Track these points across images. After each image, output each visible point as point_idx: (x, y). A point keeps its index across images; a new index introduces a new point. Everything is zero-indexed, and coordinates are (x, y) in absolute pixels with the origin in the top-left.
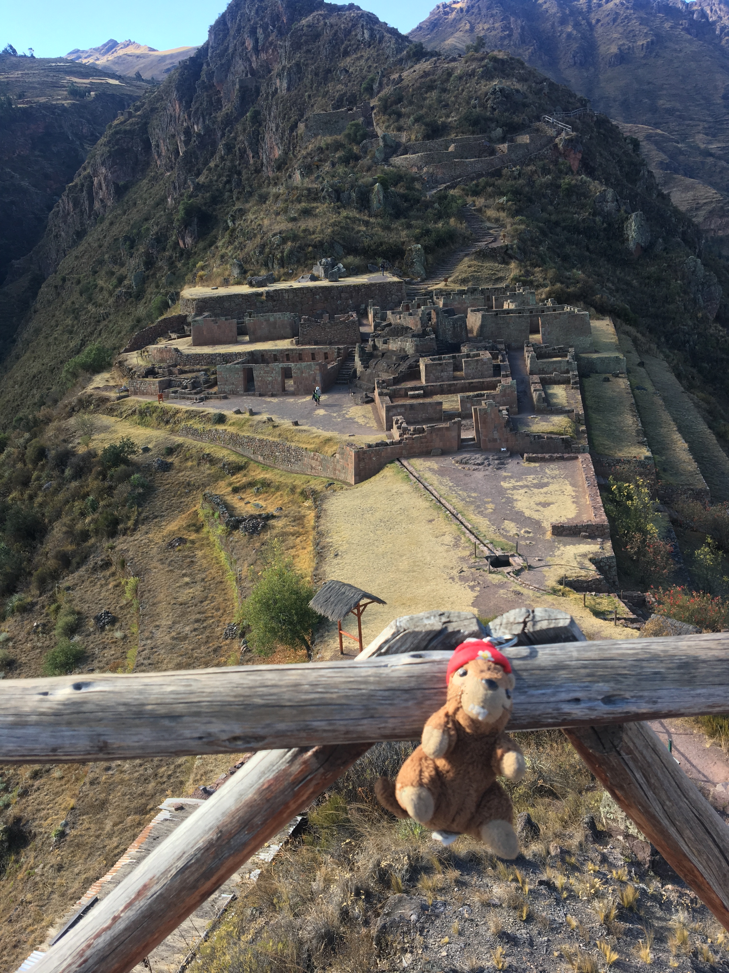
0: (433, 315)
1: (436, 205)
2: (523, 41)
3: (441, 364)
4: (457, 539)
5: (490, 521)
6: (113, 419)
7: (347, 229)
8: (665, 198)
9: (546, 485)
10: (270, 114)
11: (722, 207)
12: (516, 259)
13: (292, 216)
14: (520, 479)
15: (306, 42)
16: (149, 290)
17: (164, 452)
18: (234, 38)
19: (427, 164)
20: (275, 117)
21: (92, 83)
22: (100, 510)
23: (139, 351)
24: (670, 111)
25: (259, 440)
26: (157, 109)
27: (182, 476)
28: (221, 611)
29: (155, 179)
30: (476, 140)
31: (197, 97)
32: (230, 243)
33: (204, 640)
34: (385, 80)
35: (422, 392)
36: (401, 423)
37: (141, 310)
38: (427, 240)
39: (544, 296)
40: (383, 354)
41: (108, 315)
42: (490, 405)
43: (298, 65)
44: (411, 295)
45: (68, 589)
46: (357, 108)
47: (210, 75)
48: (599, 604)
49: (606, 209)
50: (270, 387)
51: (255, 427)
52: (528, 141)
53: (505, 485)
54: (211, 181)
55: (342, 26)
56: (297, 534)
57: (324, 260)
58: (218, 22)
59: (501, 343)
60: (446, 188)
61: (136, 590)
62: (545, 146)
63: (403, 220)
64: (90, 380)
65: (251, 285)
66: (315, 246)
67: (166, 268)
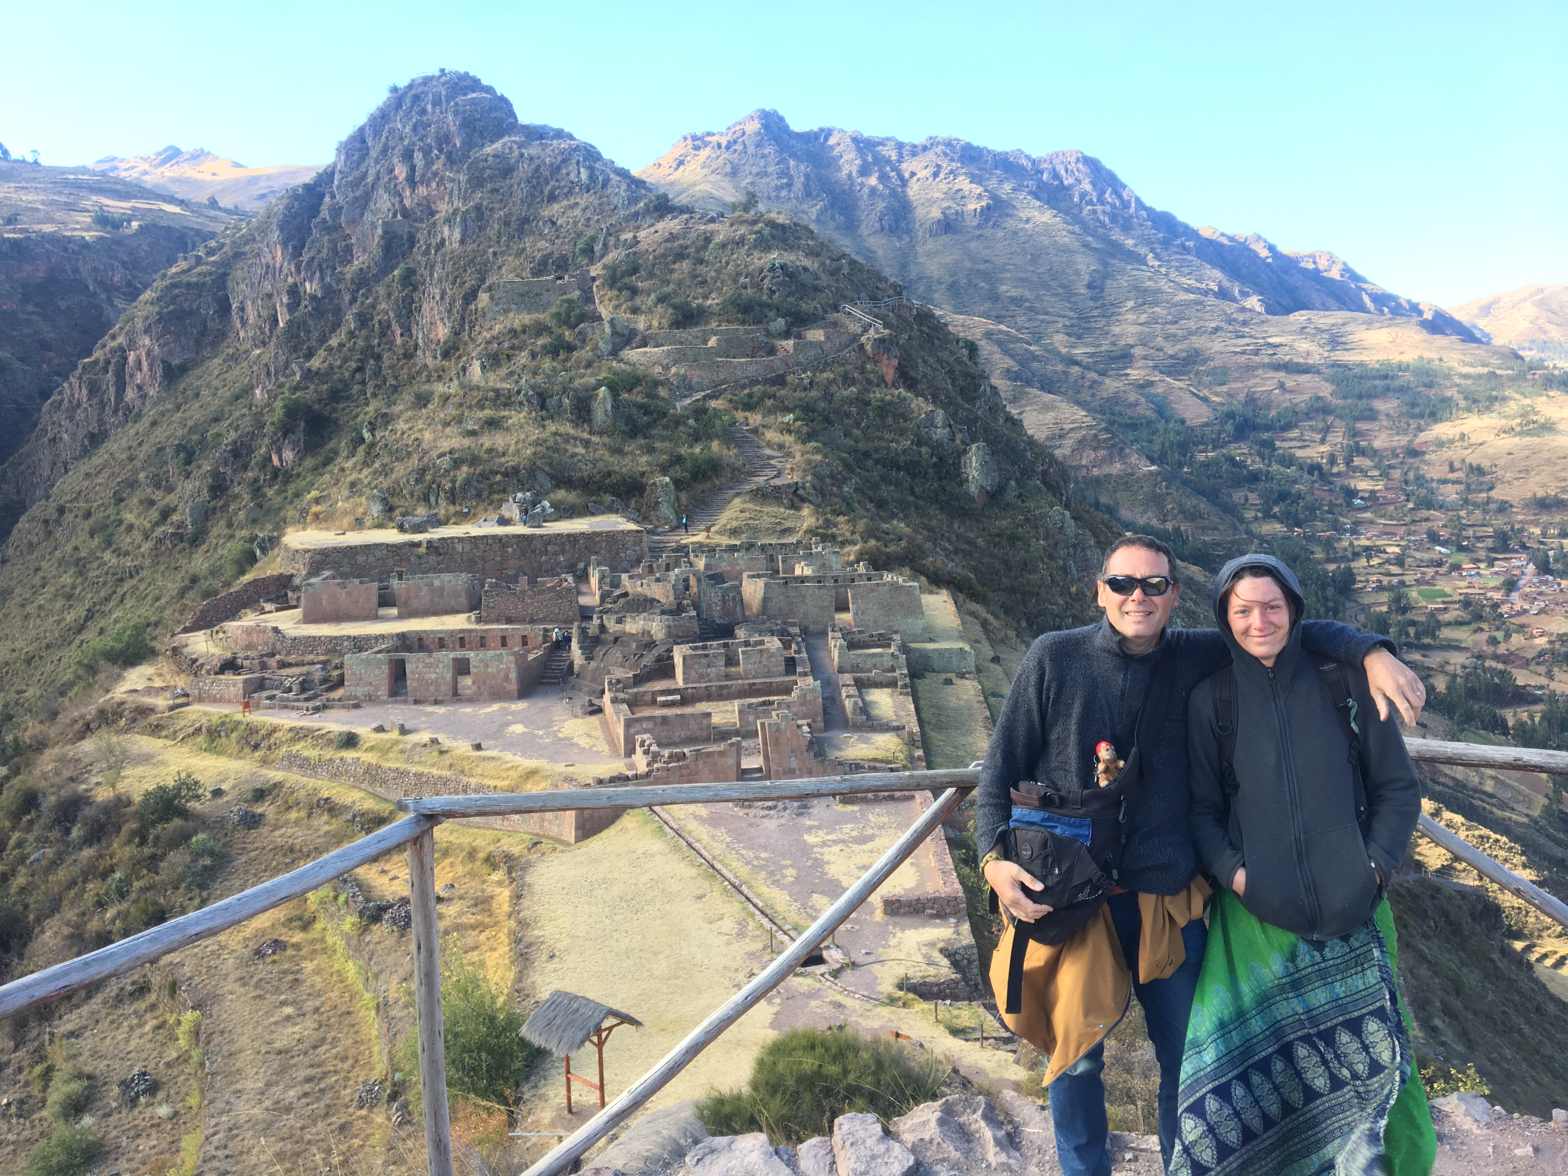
0: (693, 582)
1: (691, 422)
2: (808, 194)
3: (706, 656)
4: (742, 925)
5: (790, 895)
6: (160, 743)
7: (557, 450)
8: (1015, 424)
9: (871, 838)
10: (431, 275)
11: (1096, 436)
12: (811, 502)
13: (469, 428)
14: (831, 830)
15: (491, 178)
16: (215, 531)
17: (249, 796)
18: (377, 162)
19: (676, 362)
20: (440, 280)
21: (134, 209)
22: (134, 896)
23: (208, 631)
24: (1017, 301)
25: (415, 774)
26: (244, 254)
27: (279, 837)
28: (350, 1062)
29: (234, 358)
30: (747, 332)
31: (313, 242)
32: (366, 464)
33: (322, 1112)
34: (612, 241)
35: (678, 697)
36: (650, 746)
37: (199, 563)
38: (678, 471)
39: (852, 558)
40: (616, 640)
41: (138, 569)
42: (785, 717)
43: (478, 208)
44: (656, 551)
45: (72, 1034)
46: (571, 276)
47: (336, 211)
48: (956, 1017)
49: (935, 437)
50: (432, 688)
51: (407, 754)
52: (822, 338)
53: (810, 839)
54: (331, 367)
55: (548, 160)
56: (480, 927)
57: (520, 495)
58: (353, 139)
59: (793, 625)
60: (704, 398)
61: (196, 1033)
62: (847, 346)
63: (642, 441)
64: (119, 678)
65: (401, 528)
66: (506, 474)
67: (247, 497)
